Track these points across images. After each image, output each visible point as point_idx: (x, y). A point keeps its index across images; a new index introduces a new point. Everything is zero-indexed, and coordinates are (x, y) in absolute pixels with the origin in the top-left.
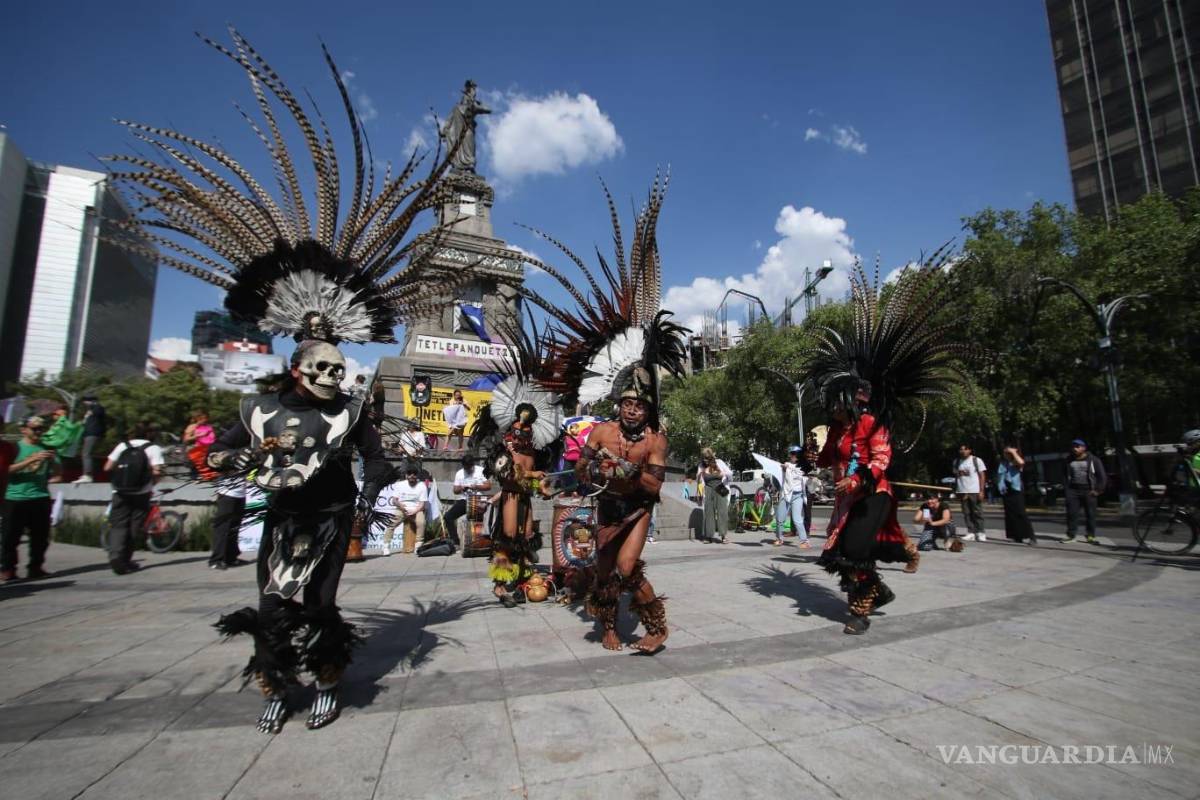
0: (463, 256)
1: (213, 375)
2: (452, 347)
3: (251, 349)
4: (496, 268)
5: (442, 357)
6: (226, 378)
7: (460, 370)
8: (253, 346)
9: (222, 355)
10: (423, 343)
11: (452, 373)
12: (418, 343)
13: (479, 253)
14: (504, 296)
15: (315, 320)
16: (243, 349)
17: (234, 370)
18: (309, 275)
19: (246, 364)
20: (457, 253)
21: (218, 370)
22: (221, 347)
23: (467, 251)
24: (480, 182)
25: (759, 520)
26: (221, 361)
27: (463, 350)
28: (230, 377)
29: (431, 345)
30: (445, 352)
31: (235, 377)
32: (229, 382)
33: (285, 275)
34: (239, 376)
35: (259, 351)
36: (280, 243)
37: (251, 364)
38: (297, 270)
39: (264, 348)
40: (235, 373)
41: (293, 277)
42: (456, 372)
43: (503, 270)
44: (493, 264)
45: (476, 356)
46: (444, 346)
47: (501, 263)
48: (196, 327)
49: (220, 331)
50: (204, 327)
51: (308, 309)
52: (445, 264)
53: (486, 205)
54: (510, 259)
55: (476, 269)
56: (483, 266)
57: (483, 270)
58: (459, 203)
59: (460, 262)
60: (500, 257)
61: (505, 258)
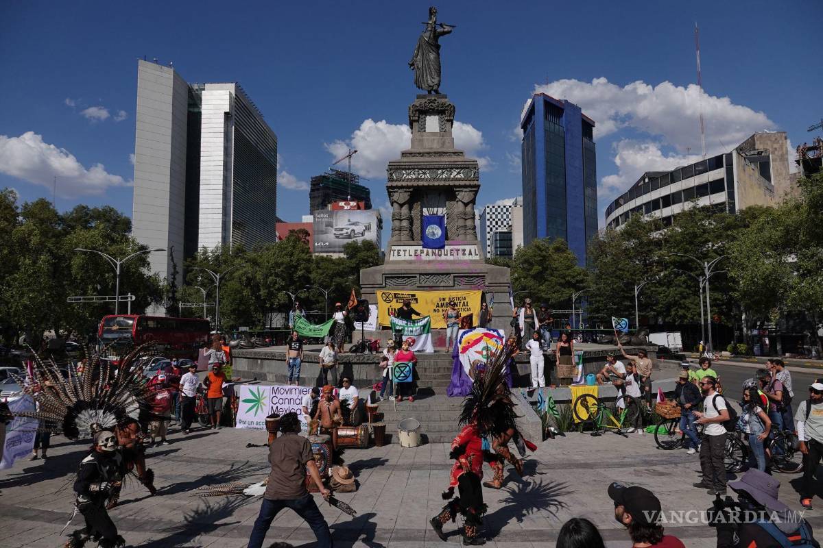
0: (425, 174)
1: (326, 233)
2: (419, 252)
3: (351, 207)
4: (455, 179)
5: (410, 262)
6: (335, 234)
7: (420, 274)
8: (353, 204)
9: (331, 215)
10: (396, 253)
11: (415, 277)
12: (392, 252)
13: (438, 169)
14: (462, 202)
15: (95, 426)
16: (346, 207)
17: (341, 227)
18: (83, 412)
19: (349, 221)
20: (421, 172)
21: (329, 228)
22: (330, 206)
23: (428, 169)
24: (443, 100)
25: (619, 425)
26: (330, 220)
27: (427, 254)
28: (338, 233)
29: (402, 253)
30: (413, 258)
31: (341, 232)
32: (337, 237)
33: (77, 416)
34: (345, 231)
35: (359, 208)
36: (68, 407)
37: (353, 220)
38: (80, 413)
39: (362, 204)
40: (342, 229)
41: (80, 415)
42: (418, 276)
43: (460, 180)
44: (452, 176)
45: (439, 258)
46: (412, 253)
47: (459, 173)
48: (312, 190)
49: (330, 192)
50: (318, 190)
51: (90, 424)
52: (410, 184)
53: (448, 121)
54: (467, 168)
55: (436, 184)
56: (442, 179)
57: (442, 183)
58: (425, 124)
59: (422, 180)
60: (457, 168)
61: (462, 168)
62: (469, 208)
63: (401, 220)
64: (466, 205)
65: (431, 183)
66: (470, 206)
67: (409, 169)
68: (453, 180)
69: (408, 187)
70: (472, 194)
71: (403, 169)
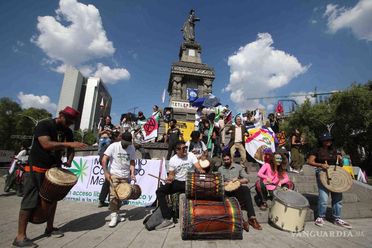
0: (190, 70)
2: (186, 105)
5: (182, 109)
7: (189, 114)
10: (174, 104)
11: (186, 115)
12: (172, 104)
13: (196, 69)
14: (206, 85)
20: (188, 69)
23: (192, 68)
24: (196, 44)
27: (190, 106)
29: (177, 105)
30: (183, 107)
43: (206, 74)
44: (202, 73)
46: (183, 105)
47: (205, 72)
52: (183, 73)
53: (199, 52)
54: (209, 70)
55: (195, 75)
56: (198, 73)
57: (198, 75)
58: (188, 52)
59: (189, 72)
60: (205, 70)
61: (207, 70)
62: (210, 88)
63: (177, 90)
64: (208, 86)
65: (193, 74)
66: (210, 87)
67: (182, 67)
68: (203, 74)
69: (181, 74)
70: (211, 82)
71: (179, 66)
